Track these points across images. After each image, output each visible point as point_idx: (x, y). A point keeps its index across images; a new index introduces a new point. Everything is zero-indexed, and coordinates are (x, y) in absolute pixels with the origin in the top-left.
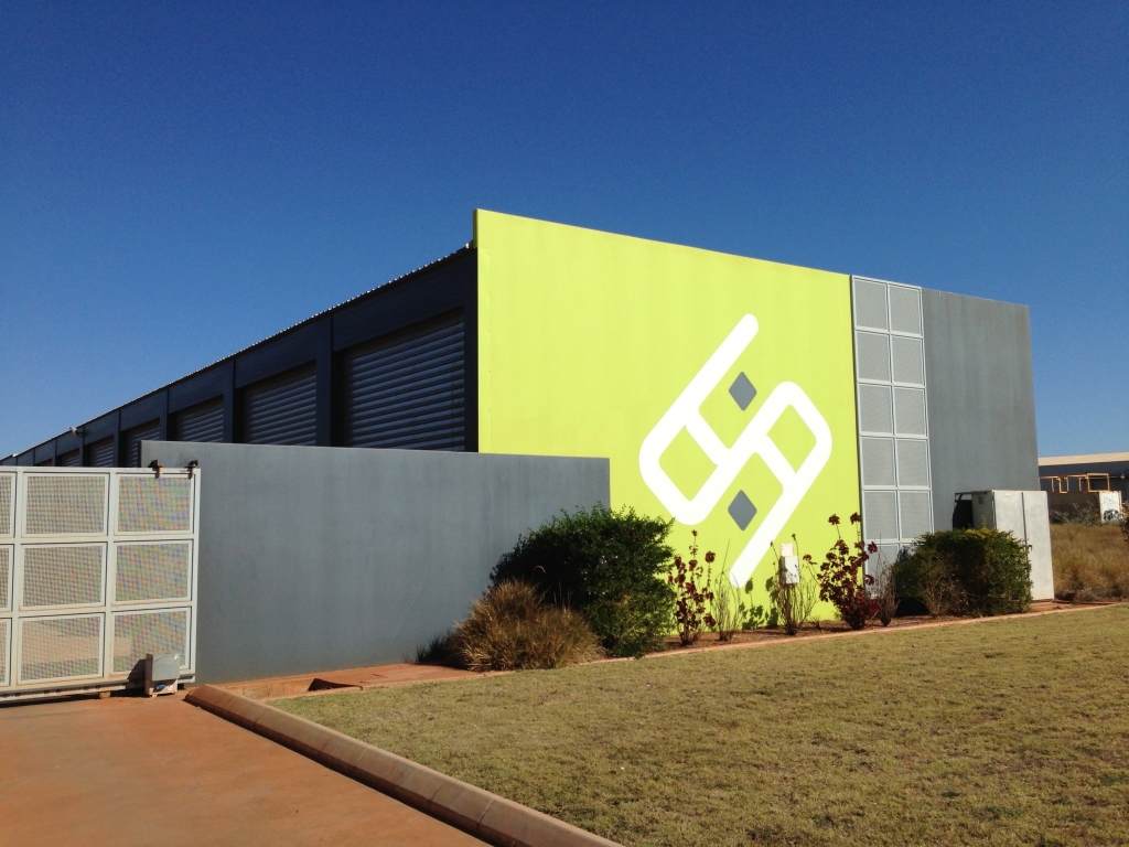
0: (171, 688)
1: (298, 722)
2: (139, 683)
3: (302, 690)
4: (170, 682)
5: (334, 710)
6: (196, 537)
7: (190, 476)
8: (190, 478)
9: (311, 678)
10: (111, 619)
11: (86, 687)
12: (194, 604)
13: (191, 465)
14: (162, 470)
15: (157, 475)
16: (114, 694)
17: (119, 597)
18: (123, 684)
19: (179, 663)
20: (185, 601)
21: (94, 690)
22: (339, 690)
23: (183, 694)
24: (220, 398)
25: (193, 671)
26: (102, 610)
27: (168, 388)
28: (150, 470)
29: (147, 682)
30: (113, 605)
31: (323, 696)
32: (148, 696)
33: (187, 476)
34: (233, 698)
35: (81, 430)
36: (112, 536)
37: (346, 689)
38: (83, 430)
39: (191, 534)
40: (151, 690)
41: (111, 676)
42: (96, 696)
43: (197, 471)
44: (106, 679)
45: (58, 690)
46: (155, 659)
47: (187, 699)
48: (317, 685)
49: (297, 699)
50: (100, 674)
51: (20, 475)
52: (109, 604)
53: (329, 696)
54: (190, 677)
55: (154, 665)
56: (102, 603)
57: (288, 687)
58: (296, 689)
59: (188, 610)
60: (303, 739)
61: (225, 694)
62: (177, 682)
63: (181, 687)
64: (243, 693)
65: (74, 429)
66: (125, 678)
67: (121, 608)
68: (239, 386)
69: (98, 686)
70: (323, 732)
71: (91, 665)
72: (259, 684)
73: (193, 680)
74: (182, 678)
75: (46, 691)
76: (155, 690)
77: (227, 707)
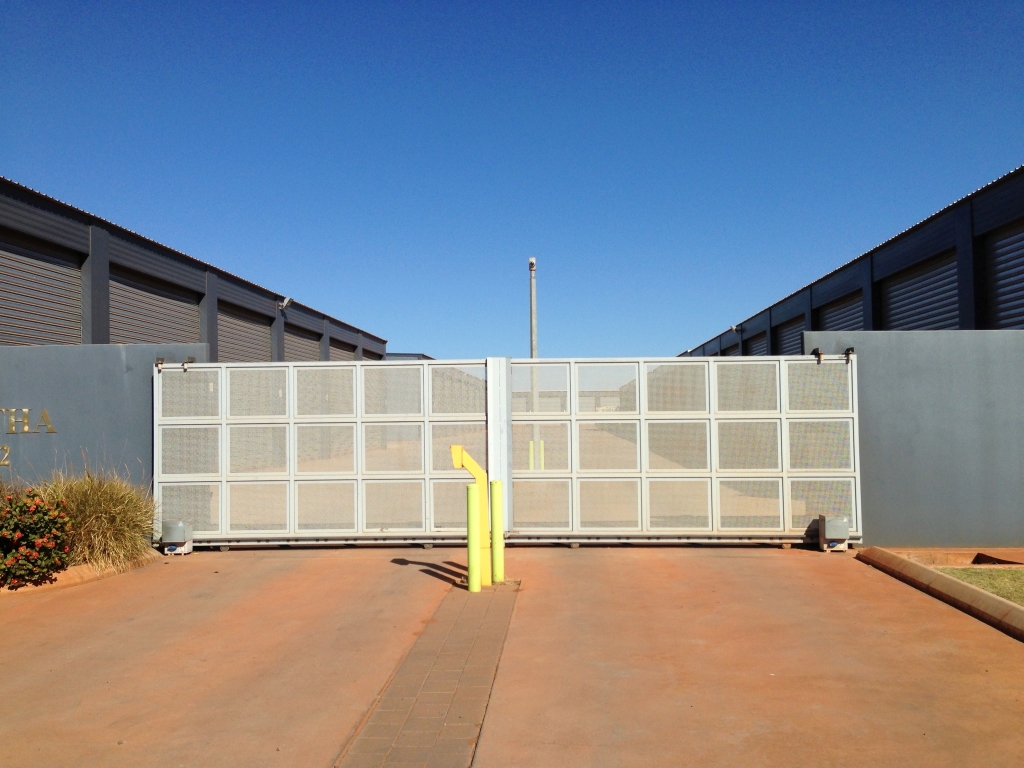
0: (843, 547)
1: (973, 590)
2: (814, 539)
3: (967, 562)
4: (841, 541)
5: (1006, 583)
6: (856, 415)
7: (848, 361)
8: (847, 363)
9: (975, 552)
10: (787, 483)
11: (771, 538)
12: (858, 474)
13: (848, 352)
14: (823, 357)
15: (819, 362)
16: (794, 546)
17: (793, 466)
18: (802, 538)
19: (847, 525)
20: (849, 472)
21: (777, 541)
22: (1006, 566)
23: (854, 552)
24: (859, 292)
25: (860, 533)
26: (780, 475)
27: (810, 287)
28: (813, 357)
29: (821, 540)
30: (788, 472)
31: (991, 570)
32: (823, 551)
33: (844, 362)
34: (903, 561)
35: (740, 328)
36: (785, 414)
37: (1014, 567)
38: (741, 328)
39: (852, 413)
40: (825, 546)
41: (790, 530)
42: (780, 546)
43: (853, 357)
44: (787, 533)
45: (750, 538)
46: (827, 519)
47: (858, 557)
48: (980, 559)
49: (963, 570)
50: (781, 528)
51: (711, 363)
52: (785, 472)
53: (998, 571)
54: (858, 539)
55: (827, 525)
56: (780, 469)
57: (952, 558)
58: (960, 561)
59: (852, 480)
60: (981, 607)
61: (894, 557)
62: (847, 542)
63: (850, 546)
64: (911, 557)
65: (734, 328)
66: (802, 534)
67: (795, 475)
68: (876, 279)
69: (781, 538)
70: (1000, 602)
71: (774, 521)
72: (923, 551)
73: (860, 542)
74: (852, 538)
75: (740, 538)
76: (829, 547)
77: (898, 569)
